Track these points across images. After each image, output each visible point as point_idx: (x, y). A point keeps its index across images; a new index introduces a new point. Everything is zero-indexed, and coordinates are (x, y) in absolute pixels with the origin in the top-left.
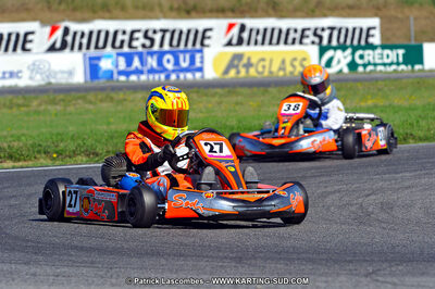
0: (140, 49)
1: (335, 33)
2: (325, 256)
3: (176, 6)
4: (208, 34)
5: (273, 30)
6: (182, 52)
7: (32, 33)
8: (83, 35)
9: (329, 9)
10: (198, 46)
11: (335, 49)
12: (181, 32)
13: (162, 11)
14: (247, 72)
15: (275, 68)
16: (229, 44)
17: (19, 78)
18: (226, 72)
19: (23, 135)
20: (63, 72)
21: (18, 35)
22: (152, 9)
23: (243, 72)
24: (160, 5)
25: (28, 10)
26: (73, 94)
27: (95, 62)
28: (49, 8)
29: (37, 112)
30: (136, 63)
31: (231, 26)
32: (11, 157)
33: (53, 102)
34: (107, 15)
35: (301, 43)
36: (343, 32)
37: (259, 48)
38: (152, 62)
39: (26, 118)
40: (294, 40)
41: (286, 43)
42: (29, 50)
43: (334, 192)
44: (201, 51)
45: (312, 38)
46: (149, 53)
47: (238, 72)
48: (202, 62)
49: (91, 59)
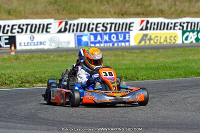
0: (101, 32)
1: (190, 25)
2: (185, 126)
3: (117, 12)
4: (132, 25)
5: (161, 23)
6: (119, 33)
7: (51, 24)
8: (74, 25)
9: (187, 14)
10: (127, 30)
11: (189, 32)
12: (120, 24)
13: (110, 14)
14: (150, 42)
15: (162, 41)
16: (142, 29)
17: (45, 45)
18: (140, 42)
19: (47, 71)
20: (64, 42)
21: (44, 25)
22: (106, 13)
23: (148, 43)
24: (110, 11)
25: (48, 13)
26: (69, 52)
27: (80, 38)
28: (58, 13)
29: (53, 61)
30: (99, 38)
31: (142, 21)
32: (41, 81)
33: (61, 56)
34: (85, 16)
35: (174, 29)
36: (193, 24)
37: (155, 31)
38: (106, 38)
39: (48, 64)
40: (171, 28)
41: (167, 29)
42: (49, 32)
43: (189, 97)
44: (128, 33)
45: (179, 27)
46: (105, 34)
47: (146, 42)
48: (129, 38)
49: (78, 36)
